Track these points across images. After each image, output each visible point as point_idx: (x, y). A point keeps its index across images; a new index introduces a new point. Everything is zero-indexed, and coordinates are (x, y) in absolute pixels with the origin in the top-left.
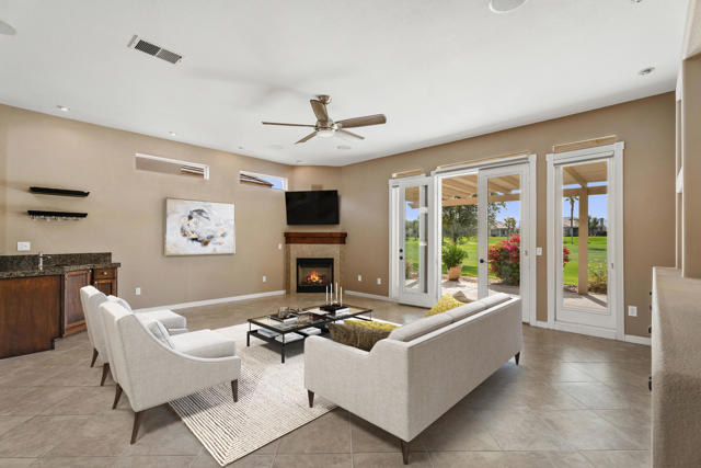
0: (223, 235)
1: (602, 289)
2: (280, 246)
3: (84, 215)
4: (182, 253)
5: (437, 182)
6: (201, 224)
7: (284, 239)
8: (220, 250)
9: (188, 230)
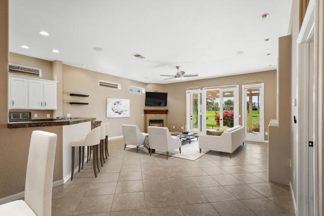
0: (126, 111)
1: (257, 130)
2: (143, 115)
3: (87, 104)
4: (112, 117)
5: (204, 92)
6: (119, 107)
7: (143, 112)
8: (125, 116)
9: (114, 109)
